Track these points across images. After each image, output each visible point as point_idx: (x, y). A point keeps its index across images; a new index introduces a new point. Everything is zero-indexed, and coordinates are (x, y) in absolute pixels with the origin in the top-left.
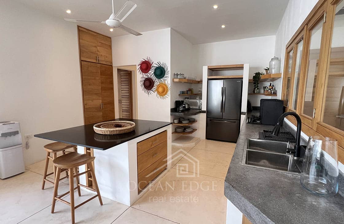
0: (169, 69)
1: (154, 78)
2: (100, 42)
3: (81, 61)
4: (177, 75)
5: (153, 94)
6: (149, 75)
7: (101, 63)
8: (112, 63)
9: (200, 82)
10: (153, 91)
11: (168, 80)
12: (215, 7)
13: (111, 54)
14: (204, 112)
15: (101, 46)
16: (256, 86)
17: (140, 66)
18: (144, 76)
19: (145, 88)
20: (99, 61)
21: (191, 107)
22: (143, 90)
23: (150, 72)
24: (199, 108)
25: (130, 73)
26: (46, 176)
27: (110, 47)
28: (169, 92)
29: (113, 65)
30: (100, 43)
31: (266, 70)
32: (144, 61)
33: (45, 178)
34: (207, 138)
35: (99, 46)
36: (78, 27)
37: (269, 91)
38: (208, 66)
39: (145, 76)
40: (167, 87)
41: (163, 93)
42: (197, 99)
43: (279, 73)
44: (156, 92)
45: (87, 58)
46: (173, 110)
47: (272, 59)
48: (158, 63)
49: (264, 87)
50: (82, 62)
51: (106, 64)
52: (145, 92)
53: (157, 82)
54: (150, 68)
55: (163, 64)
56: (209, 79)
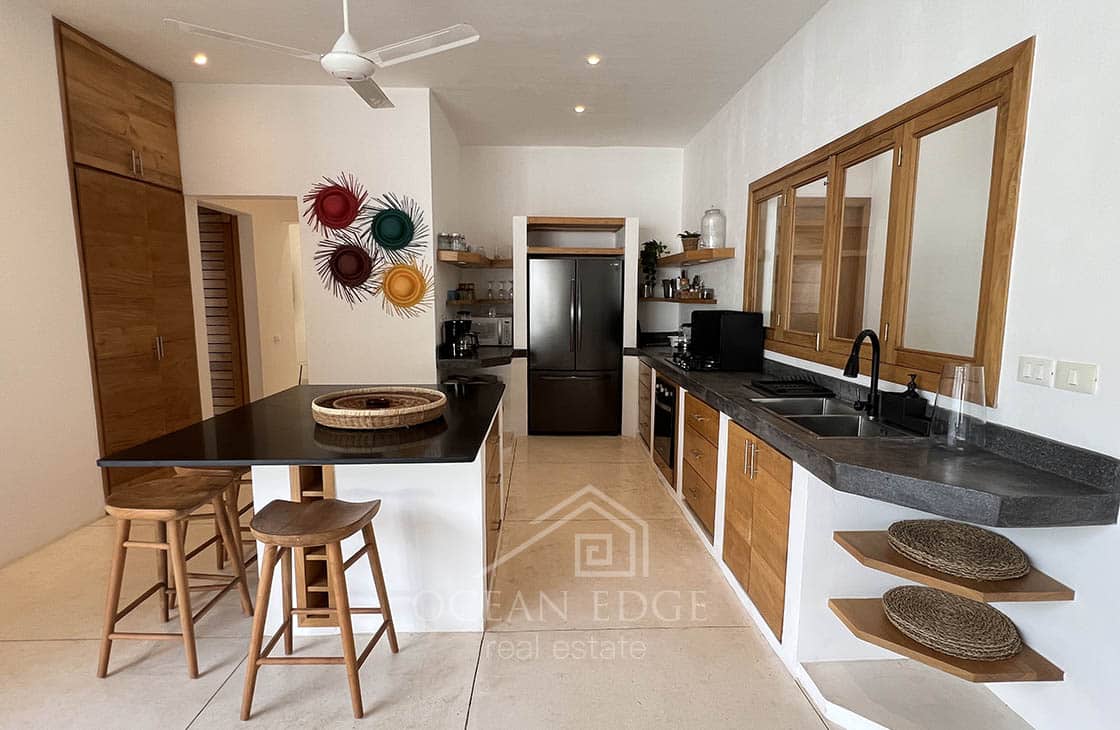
0: (428, 219)
1: (370, 245)
2: (138, 97)
3: (75, 167)
4: (450, 239)
5: (370, 302)
6: (352, 236)
7: (147, 180)
8: (178, 180)
9: (508, 264)
10: (371, 290)
11: (423, 256)
12: (593, 60)
13: (174, 146)
14: (520, 353)
15: (139, 113)
16: (651, 277)
17: (314, 200)
18: (332, 238)
19: (337, 279)
20: (139, 172)
21: (483, 342)
22: (328, 286)
23: (355, 224)
24: (500, 343)
25: (230, 223)
26: (116, 617)
27: (171, 119)
28: (430, 295)
29: (187, 190)
30: (139, 101)
31: (683, 236)
32: (330, 185)
33: (111, 631)
34: (533, 430)
35: (134, 113)
36: (59, 25)
37: (692, 290)
38: (529, 218)
39: (336, 238)
40: (422, 279)
41: (405, 297)
42: (488, 316)
43: (721, 247)
44: (381, 294)
45: (96, 154)
46: (443, 351)
47: (706, 212)
48: (387, 198)
49: (664, 281)
50: (80, 170)
51: (161, 183)
52: (335, 292)
53: (383, 261)
54: (357, 213)
55: (405, 202)
56: (530, 256)
